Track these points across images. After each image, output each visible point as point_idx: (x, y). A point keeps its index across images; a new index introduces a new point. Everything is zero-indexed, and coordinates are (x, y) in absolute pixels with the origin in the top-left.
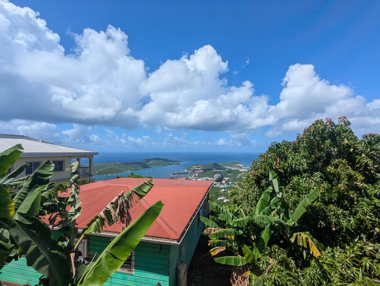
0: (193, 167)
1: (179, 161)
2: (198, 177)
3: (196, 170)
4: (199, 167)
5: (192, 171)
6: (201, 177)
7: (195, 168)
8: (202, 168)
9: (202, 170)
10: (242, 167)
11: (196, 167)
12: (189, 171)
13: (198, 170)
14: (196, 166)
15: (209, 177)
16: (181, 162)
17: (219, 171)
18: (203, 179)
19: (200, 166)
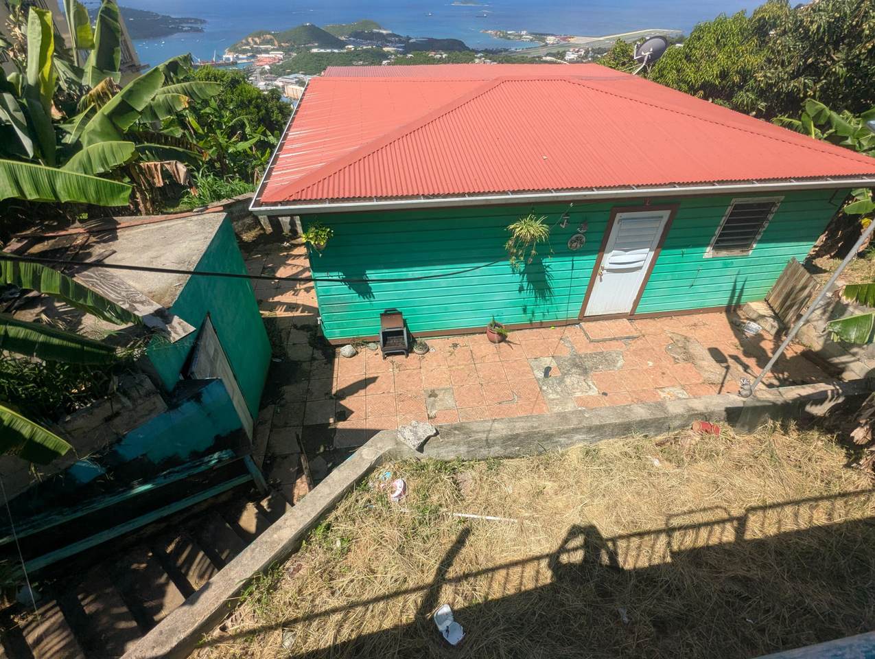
0: (250, 40)
1: (196, 21)
2: (271, 73)
3: (260, 53)
4: (268, 42)
5: (249, 54)
6: (280, 76)
7: (256, 43)
8: (276, 43)
9: (277, 50)
10: (389, 39)
11: (257, 40)
12: (241, 56)
13: (267, 51)
14: (259, 37)
15: (305, 74)
16: (203, 22)
17: (327, 53)
18: (287, 80)
19: (268, 37)
